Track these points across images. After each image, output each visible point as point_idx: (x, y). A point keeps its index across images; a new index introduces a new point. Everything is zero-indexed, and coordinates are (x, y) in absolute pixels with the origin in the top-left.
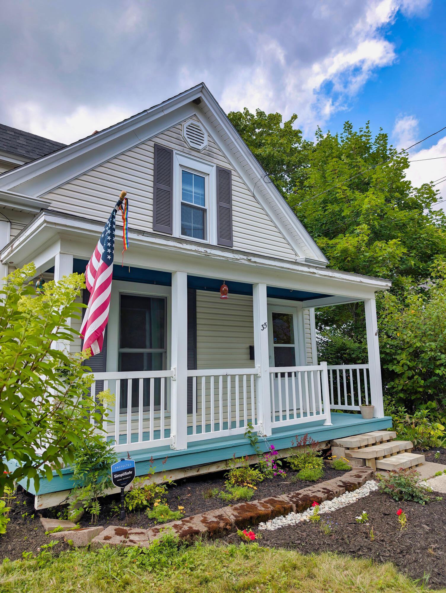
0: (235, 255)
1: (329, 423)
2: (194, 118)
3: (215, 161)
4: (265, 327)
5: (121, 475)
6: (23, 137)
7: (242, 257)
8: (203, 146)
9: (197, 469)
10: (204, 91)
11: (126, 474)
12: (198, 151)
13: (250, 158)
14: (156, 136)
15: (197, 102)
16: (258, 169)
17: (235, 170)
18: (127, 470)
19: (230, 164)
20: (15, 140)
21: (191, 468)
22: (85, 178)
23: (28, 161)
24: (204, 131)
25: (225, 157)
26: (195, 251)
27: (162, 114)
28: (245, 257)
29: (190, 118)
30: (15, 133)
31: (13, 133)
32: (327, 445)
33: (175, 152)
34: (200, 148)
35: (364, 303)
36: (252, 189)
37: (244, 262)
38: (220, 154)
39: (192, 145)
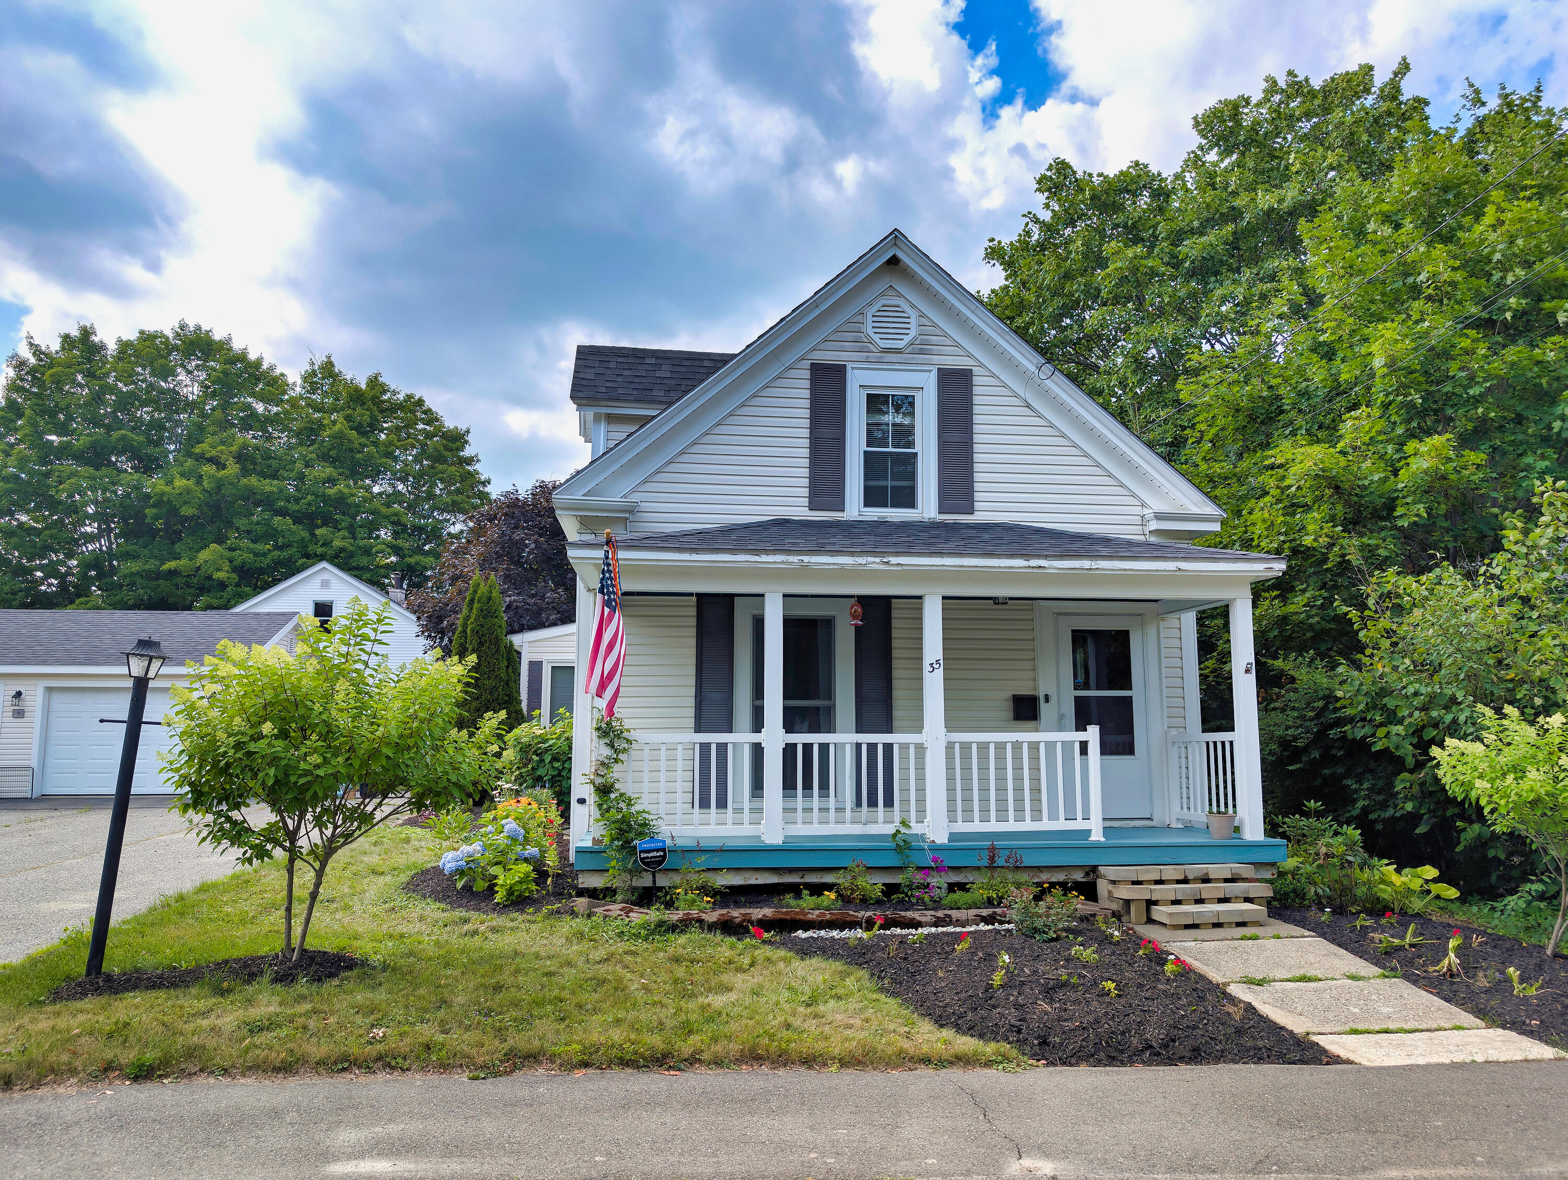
0: (857, 559)
1: (1097, 836)
2: (891, 292)
3: (936, 359)
4: (936, 666)
5: (650, 855)
6: (668, 362)
7: (870, 559)
8: (907, 339)
9: (801, 874)
10: (898, 243)
11: (655, 854)
12: (897, 351)
13: (1008, 337)
14: (814, 349)
15: (894, 261)
16: (1028, 355)
17: (982, 365)
18: (658, 850)
19: (970, 355)
20: (652, 374)
21: (791, 870)
22: (696, 449)
23: (633, 428)
24: (910, 311)
25: (958, 345)
26: (783, 562)
27: (818, 312)
28: (878, 560)
29: (882, 295)
30: (657, 358)
31: (653, 361)
32: (1087, 874)
33: (849, 366)
34: (900, 345)
35: (1227, 606)
36: (1021, 392)
37: (874, 566)
38: (949, 342)
39: (884, 344)
